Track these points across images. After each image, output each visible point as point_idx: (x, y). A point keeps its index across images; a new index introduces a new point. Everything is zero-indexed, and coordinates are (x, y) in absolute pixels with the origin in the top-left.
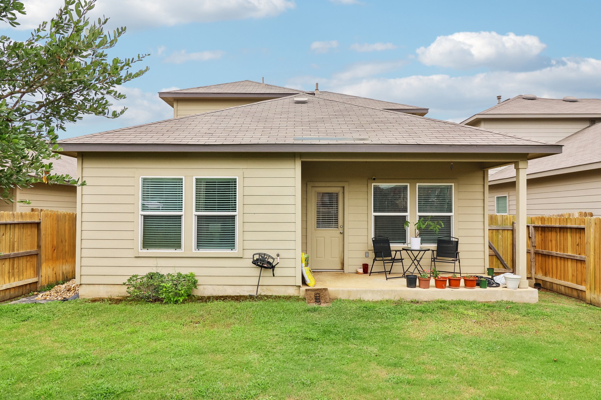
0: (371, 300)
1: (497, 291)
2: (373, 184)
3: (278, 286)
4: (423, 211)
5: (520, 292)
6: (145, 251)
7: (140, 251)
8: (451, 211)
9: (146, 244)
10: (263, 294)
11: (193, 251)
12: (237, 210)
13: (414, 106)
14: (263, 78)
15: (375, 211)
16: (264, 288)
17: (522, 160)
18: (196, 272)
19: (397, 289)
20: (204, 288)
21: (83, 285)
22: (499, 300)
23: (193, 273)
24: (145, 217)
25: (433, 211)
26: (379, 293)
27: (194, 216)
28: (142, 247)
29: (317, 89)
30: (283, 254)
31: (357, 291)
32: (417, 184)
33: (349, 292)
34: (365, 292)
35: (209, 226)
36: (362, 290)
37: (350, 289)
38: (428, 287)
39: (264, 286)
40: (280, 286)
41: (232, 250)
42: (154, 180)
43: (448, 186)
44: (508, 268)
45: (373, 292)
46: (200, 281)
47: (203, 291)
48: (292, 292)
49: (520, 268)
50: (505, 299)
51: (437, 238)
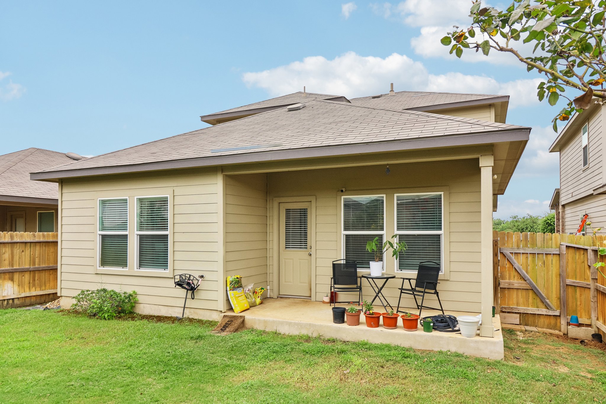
0: (287, 333)
1: (442, 337)
2: (343, 197)
3: (204, 310)
4: (406, 228)
5: (476, 342)
6: (102, 268)
7: (98, 268)
8: (440, 229)
9: (104, 262)
10: (191, 318)
11: (135, 270)
12: (169, 230)
13: (492, 94)
14: (305, 87)
15: (345, 229)
16: (192, 310)
17: (483, 155)
18: (138, 290)
19: (316, 323)
20: (144, 307)
21: (63, 297)
22: (445, 350)
23: (136, 292)
24: (104, 237)
25: (419, 228)
26: (296, 326)
27: (136, 236)
28: (100, 265)
29: (392, 91)
30: (207, 276)
31: (274, 322)
32: (396, 195)
33: (265, 322)
34: (282, 323)
35: (154, 245)
36: (279, 321)
37: (266, 319)
38: (358, 323)
39: (192, 309)
40: (205, 310)
41: (165, 270)
42: (113, 201)
43: (437, 195)
44: (552, 308)
45: (290, 324)
46: (140, 298)
47: (144, 309)
48: (217, 317)
49: (482, 308)
50: (453, 349)
51: (419, 263)
